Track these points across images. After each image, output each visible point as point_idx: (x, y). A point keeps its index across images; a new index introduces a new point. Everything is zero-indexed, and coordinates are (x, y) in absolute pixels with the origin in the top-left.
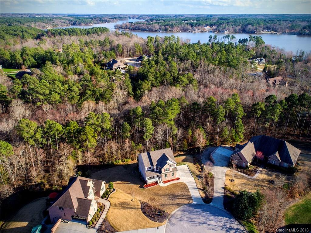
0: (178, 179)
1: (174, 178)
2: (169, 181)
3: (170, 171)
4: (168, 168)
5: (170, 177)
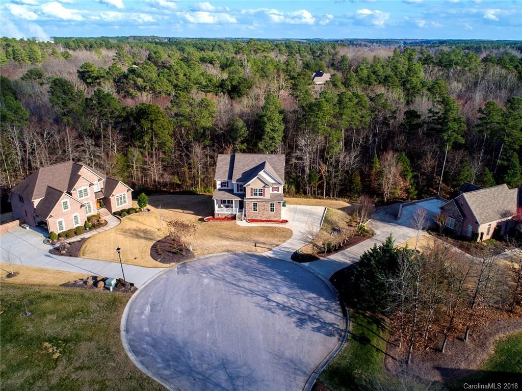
0: (285, 222)
1: (275, 219)
2: (262, 221)
3: (264, 198)
4: (259, 189)
5: (265, 212)
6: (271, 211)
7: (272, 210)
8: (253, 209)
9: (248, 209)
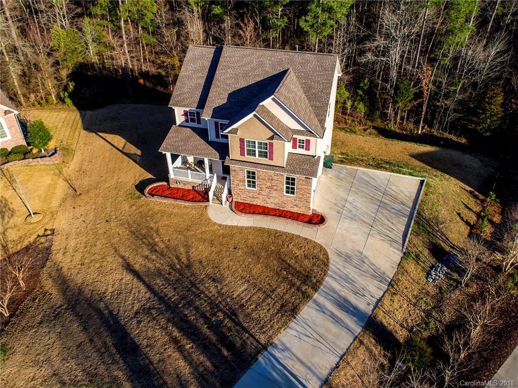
0: (317, 220)
1: (295, 210)
2: (265, 211)
3: (271, 163)
4: (260, 143)
5: (274, 194)
6: (287, 192)
7: (291, 190)
8: (246, 183)
9: (236, 182)
